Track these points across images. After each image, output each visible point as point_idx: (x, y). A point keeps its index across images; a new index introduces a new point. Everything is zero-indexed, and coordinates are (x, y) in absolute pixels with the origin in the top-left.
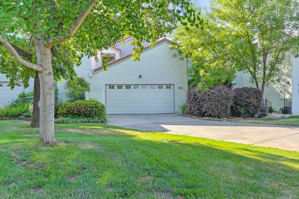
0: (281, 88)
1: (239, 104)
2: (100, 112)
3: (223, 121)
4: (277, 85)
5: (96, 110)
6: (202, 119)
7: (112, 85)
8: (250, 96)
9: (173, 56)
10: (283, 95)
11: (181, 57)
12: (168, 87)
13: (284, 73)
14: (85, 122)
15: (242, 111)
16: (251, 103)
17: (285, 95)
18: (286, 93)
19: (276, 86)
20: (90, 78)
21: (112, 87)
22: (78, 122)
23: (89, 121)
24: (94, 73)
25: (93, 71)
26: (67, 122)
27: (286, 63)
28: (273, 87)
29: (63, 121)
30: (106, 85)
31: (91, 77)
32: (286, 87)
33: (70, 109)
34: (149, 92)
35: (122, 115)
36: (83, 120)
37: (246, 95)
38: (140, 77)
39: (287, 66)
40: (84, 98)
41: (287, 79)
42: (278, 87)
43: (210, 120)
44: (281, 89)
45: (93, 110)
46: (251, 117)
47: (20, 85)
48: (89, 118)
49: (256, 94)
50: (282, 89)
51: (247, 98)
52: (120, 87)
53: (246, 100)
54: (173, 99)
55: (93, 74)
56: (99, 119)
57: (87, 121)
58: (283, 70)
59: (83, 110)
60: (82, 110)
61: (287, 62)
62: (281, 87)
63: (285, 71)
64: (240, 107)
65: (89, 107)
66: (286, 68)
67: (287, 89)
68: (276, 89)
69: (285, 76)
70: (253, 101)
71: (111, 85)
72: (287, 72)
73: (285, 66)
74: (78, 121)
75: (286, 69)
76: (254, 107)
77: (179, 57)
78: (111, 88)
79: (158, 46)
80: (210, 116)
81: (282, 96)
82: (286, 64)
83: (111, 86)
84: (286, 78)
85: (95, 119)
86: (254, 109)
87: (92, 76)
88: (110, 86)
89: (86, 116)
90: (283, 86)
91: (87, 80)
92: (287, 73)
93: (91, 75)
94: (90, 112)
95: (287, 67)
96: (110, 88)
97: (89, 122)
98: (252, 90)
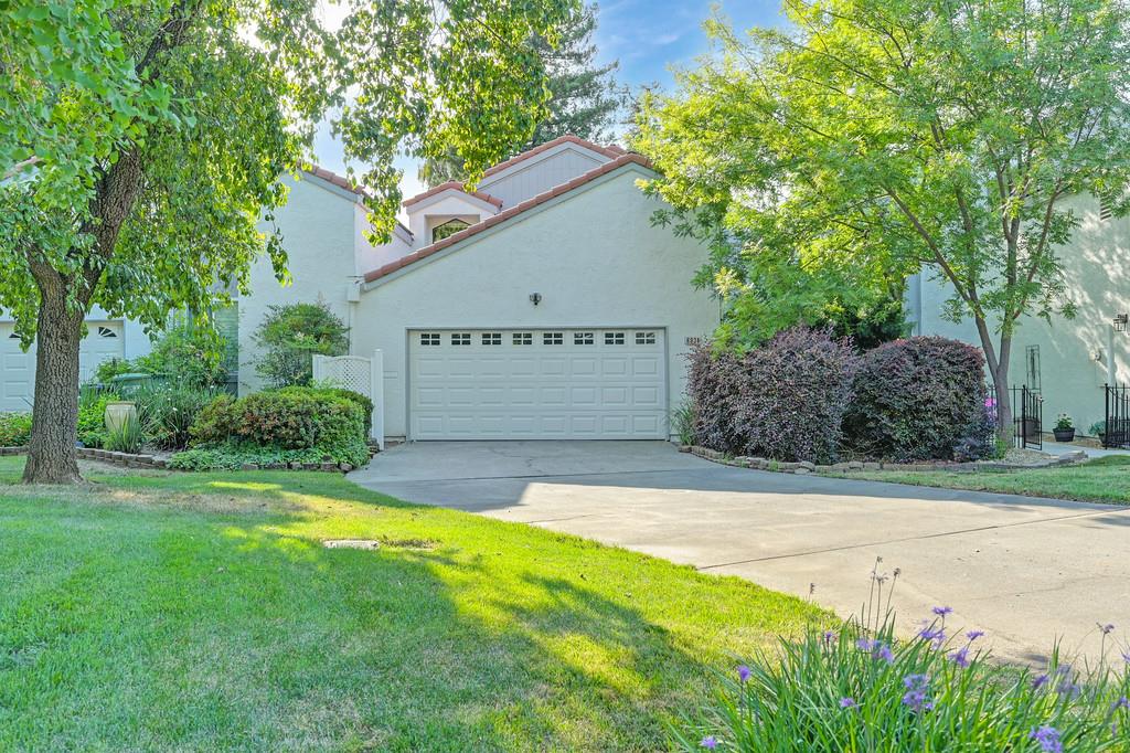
0: (1100, 339)
1: (885, 407)
2: (333, 431)
3: (797, 471)
4: (1087, 330)
5: (320, 423)
6: (732, 462)
7: (431, 333)
8: (928, 372)
9: (652, 219)
10: (1107, 370)
11: (683, 222)
12: (645, 336)
13: (1111, 279)
14: (271, 467)
15: (900, 433)
16: (930, 401)
17: (1114, 368)
18: (1117, 360)
19: (1085, 333)
20: (353, 308)
21: (430, 338)
22: (247, 468)
23: (289, 464)
24: (366, 287)
25: (362, 281)
26: (207, 465)
27: (1116, 238)
28: (1076, 338)
29: (196, 463)
30: (409, 330)
31: (356, 302)
32: (1119, 338)
33: (226, 419)
34: (570, 356)
35: (459, 445)
36: (266, 459)
37: (912, 367)
38: (536, 299)
39: (1119, 251)
40: (306, 381)
41: (1120, 304)
42: (1090, 338)
43: (755, 466)
44: (1101, 346)
45: (309, 422)
46: (934, 457)
47: (113, 335)
48: (292, 452)
49: (951, 363)
50: (1103, 342)
51: (915, 380)
52: (461, 338)
53: (909, 388)
54: (663, 383)
55: (363, 292)
56: (326, 458)
57: (283, 463)
58: (1107, 267)
59: (269, 424)
60: (268, 422)
61: (1120, 234)
62: (1101, 336)
63: (1112, 269)
64: (891, 417)
65: (296, 413)
66: (1115, 258)
67: (1123, 345)
68: (1084, 344)
69: (1113, 292)
70: (941, 393)
71: (428, 330)
72: (1121, 274)
73: (1114, 250)
74: (246, 462)
75: (1117, 264)
76: (947, 419)
77: (676, 221)
78: (427, 343)
79: (604, 185)
80: (758, 451)
81: (1104, 373)
82: (1114, 242)
83: (427, 336)
84: (1118, 298)
85: (312, 456)
86: (948, 427)
87: (357, 300)
88: (423, 336)
89: (282, 443)
90: (1108, 333)
91: (338, 312)
92: (1119, 278)
93: (354, 295)
94: (298, 430)
95: (1119, 256)
96: (424, 343)
97: (290, 466)
98: (936, 350)
